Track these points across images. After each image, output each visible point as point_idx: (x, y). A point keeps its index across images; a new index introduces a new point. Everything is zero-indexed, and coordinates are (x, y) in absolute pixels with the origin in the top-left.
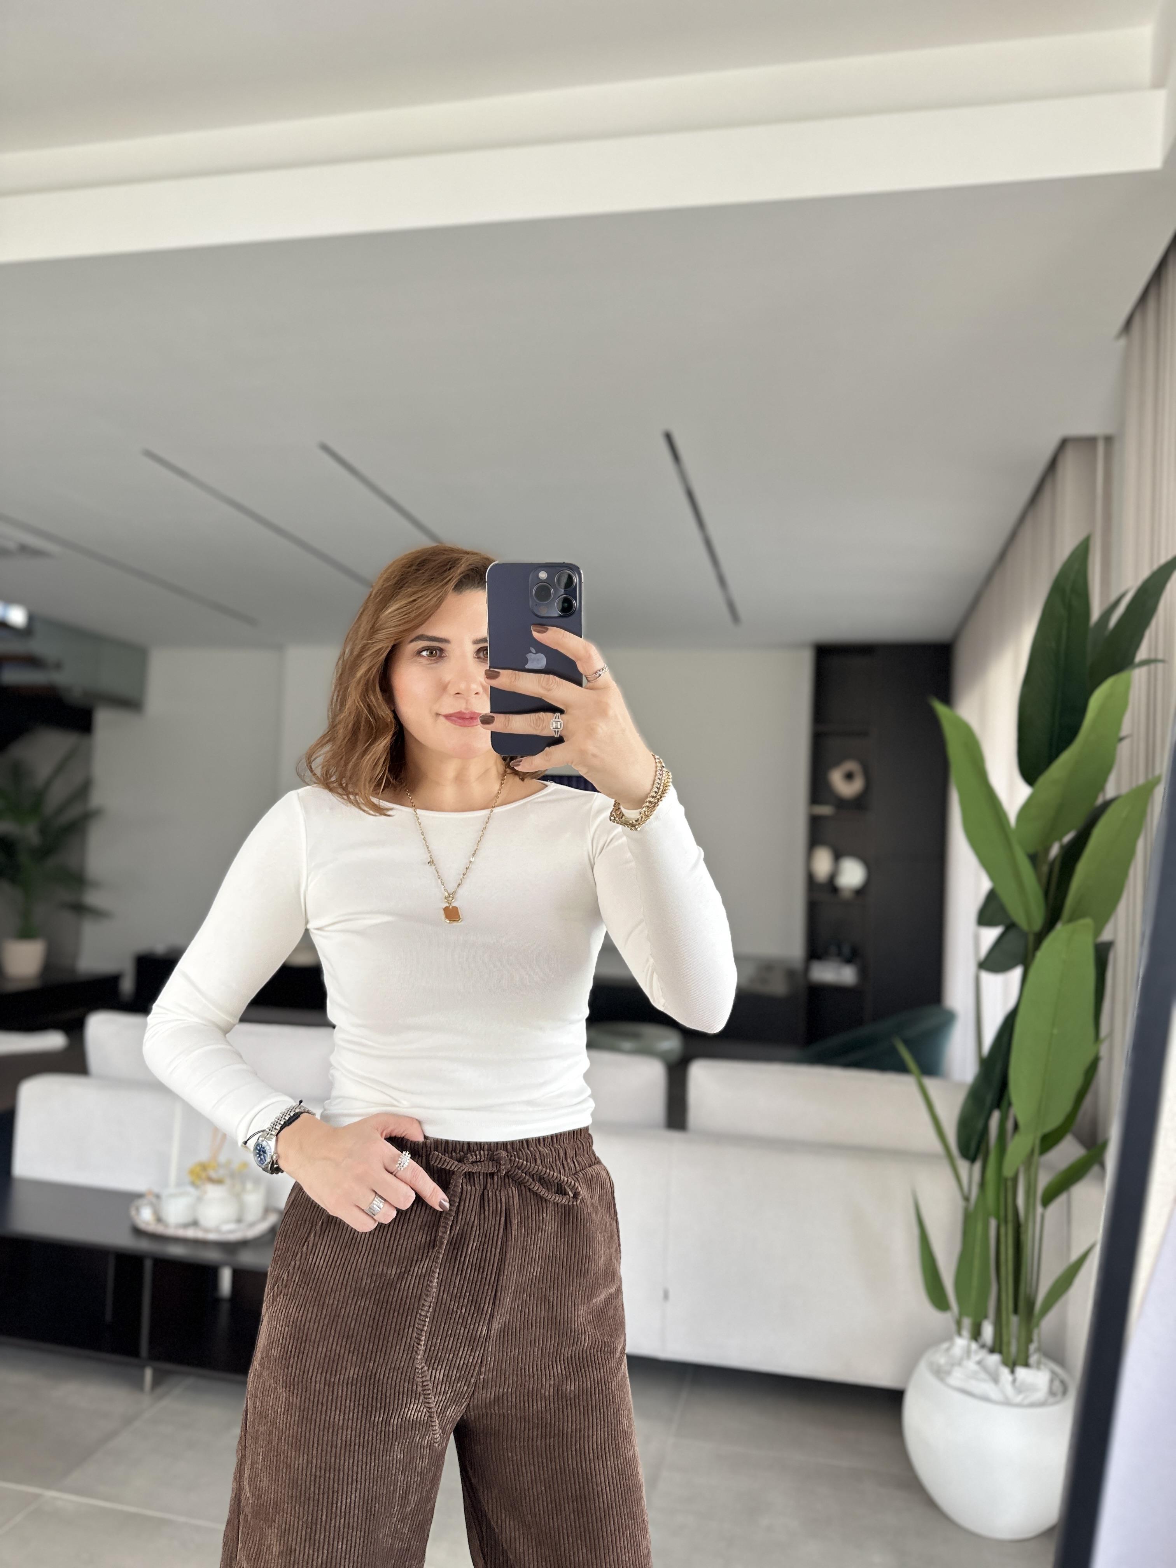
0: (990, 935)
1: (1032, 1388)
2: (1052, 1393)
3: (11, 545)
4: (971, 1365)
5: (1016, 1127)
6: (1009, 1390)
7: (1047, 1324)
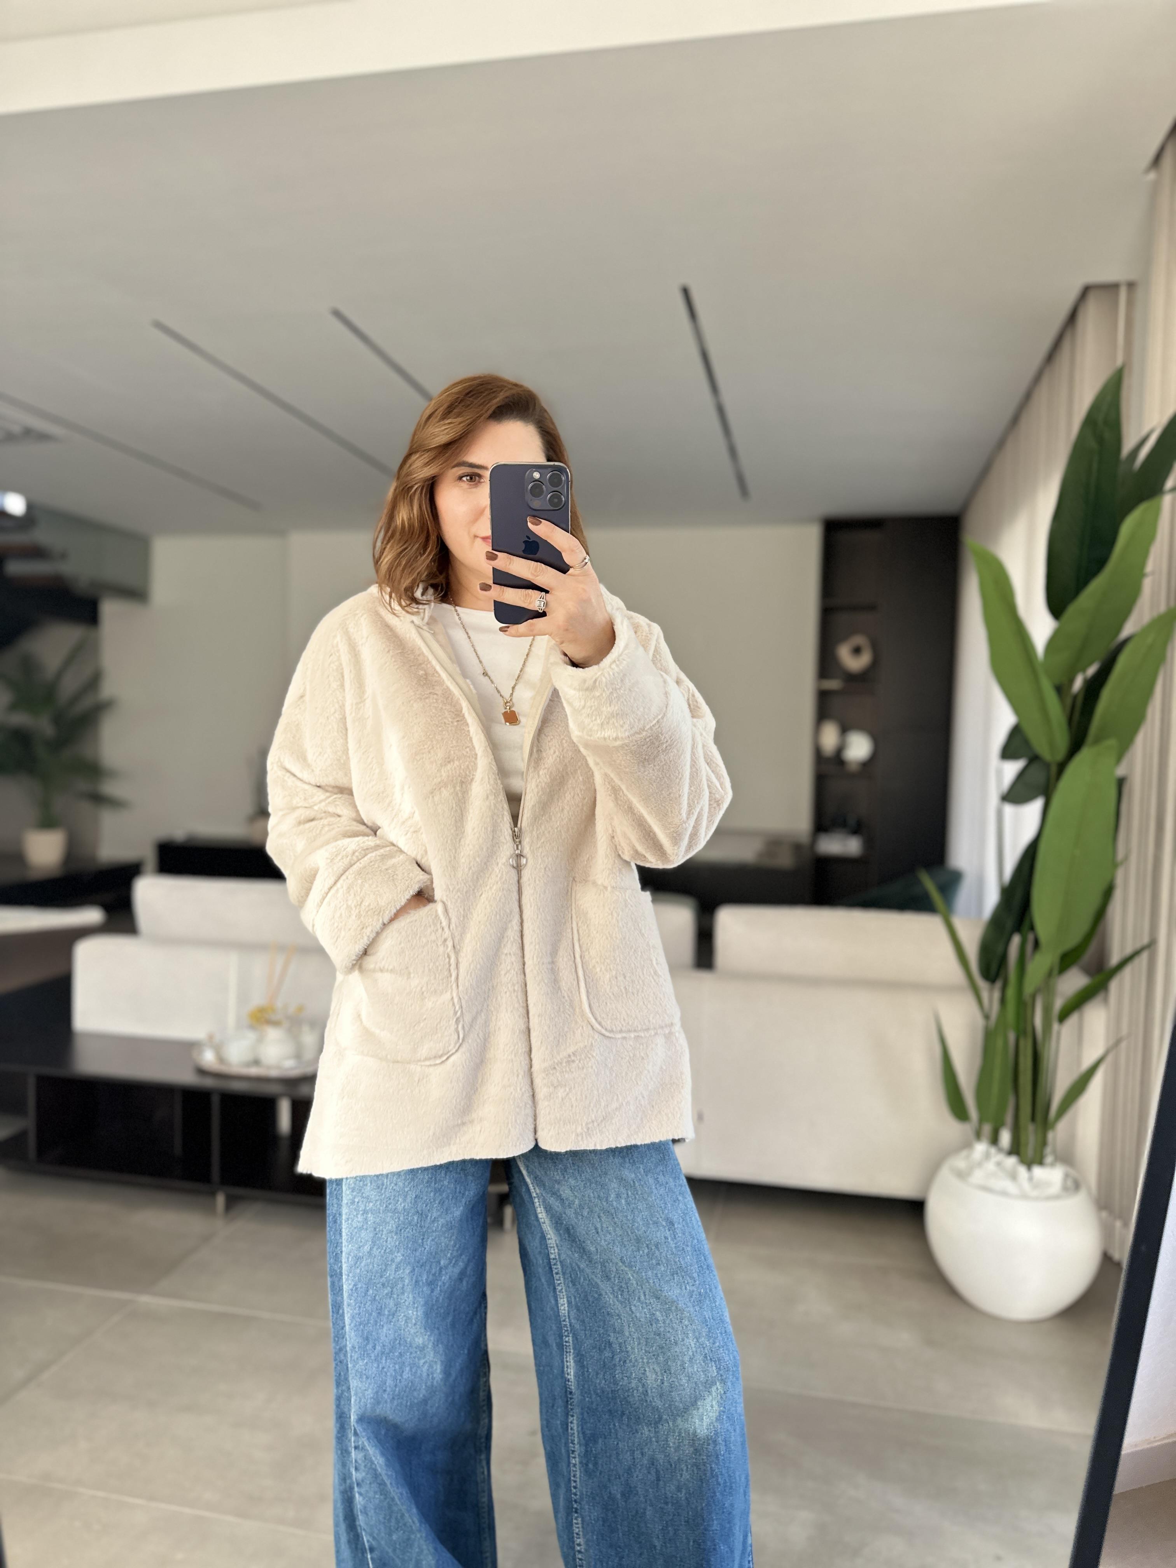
0: (1012, 769)
1: (1048, 1184)
2: (1065, 1188)
3: (16, 429)
4: (990, 1166)
5: (1037, 944)
6: (1026, 1186)
7: (1062, 1126)
